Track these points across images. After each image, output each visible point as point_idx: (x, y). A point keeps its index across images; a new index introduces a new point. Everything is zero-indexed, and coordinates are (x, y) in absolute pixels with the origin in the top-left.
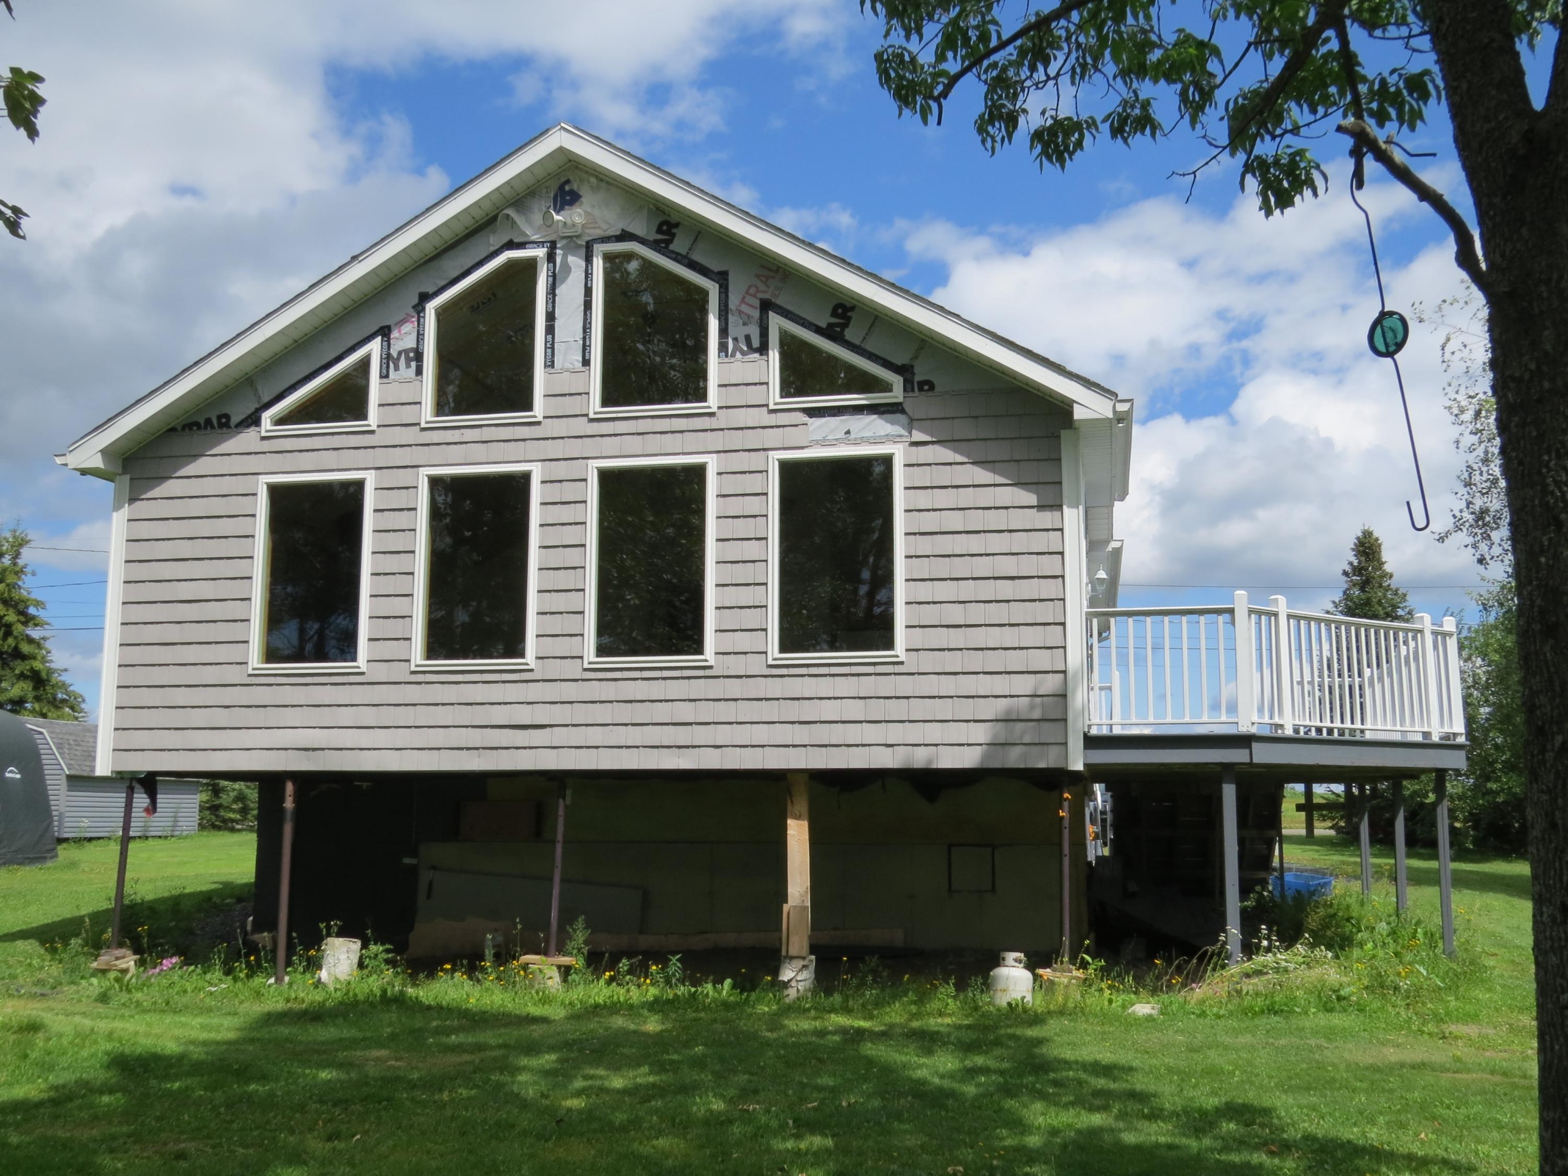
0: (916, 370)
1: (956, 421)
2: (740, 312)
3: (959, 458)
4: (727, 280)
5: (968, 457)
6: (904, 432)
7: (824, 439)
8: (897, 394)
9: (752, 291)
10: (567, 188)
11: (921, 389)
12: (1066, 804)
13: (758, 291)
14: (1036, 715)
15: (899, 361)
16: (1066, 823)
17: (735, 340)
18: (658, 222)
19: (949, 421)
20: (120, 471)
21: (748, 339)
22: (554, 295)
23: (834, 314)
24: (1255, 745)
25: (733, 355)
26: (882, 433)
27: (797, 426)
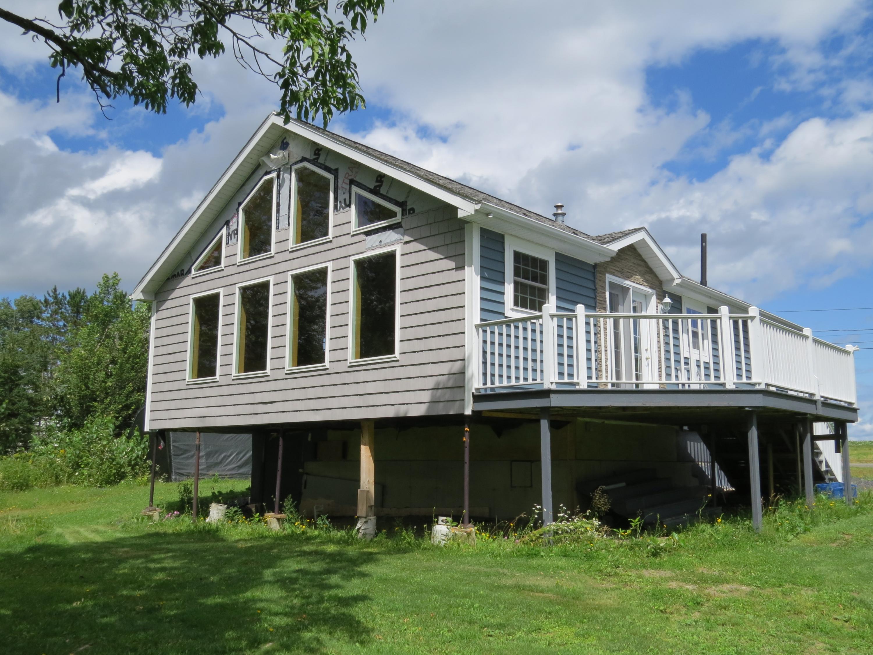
0: (408, 204)
1: (422, 227)
2: (342, 187)
3: (423, 247)
4: (338, 173)
5: (427, 246)
6: (402, 238)
7: (372, 247)
8: (398, 219)
9: (347, 176)
10: (285, 141)
11: (409, 213)
12: (467, 434)
13: (349, 175)
14: (450, 384)
15: (400, 199)
16: (467, 445)
17: (340, 202)
18: (315, 149)
19: (418, 229)
20: (154, 299)
21: (345, 200)
22: (280, 194)
23: (377, 181)
24: (552, 396)
25: (339, 210)
26: (394, 239)
27: (361, 241)
